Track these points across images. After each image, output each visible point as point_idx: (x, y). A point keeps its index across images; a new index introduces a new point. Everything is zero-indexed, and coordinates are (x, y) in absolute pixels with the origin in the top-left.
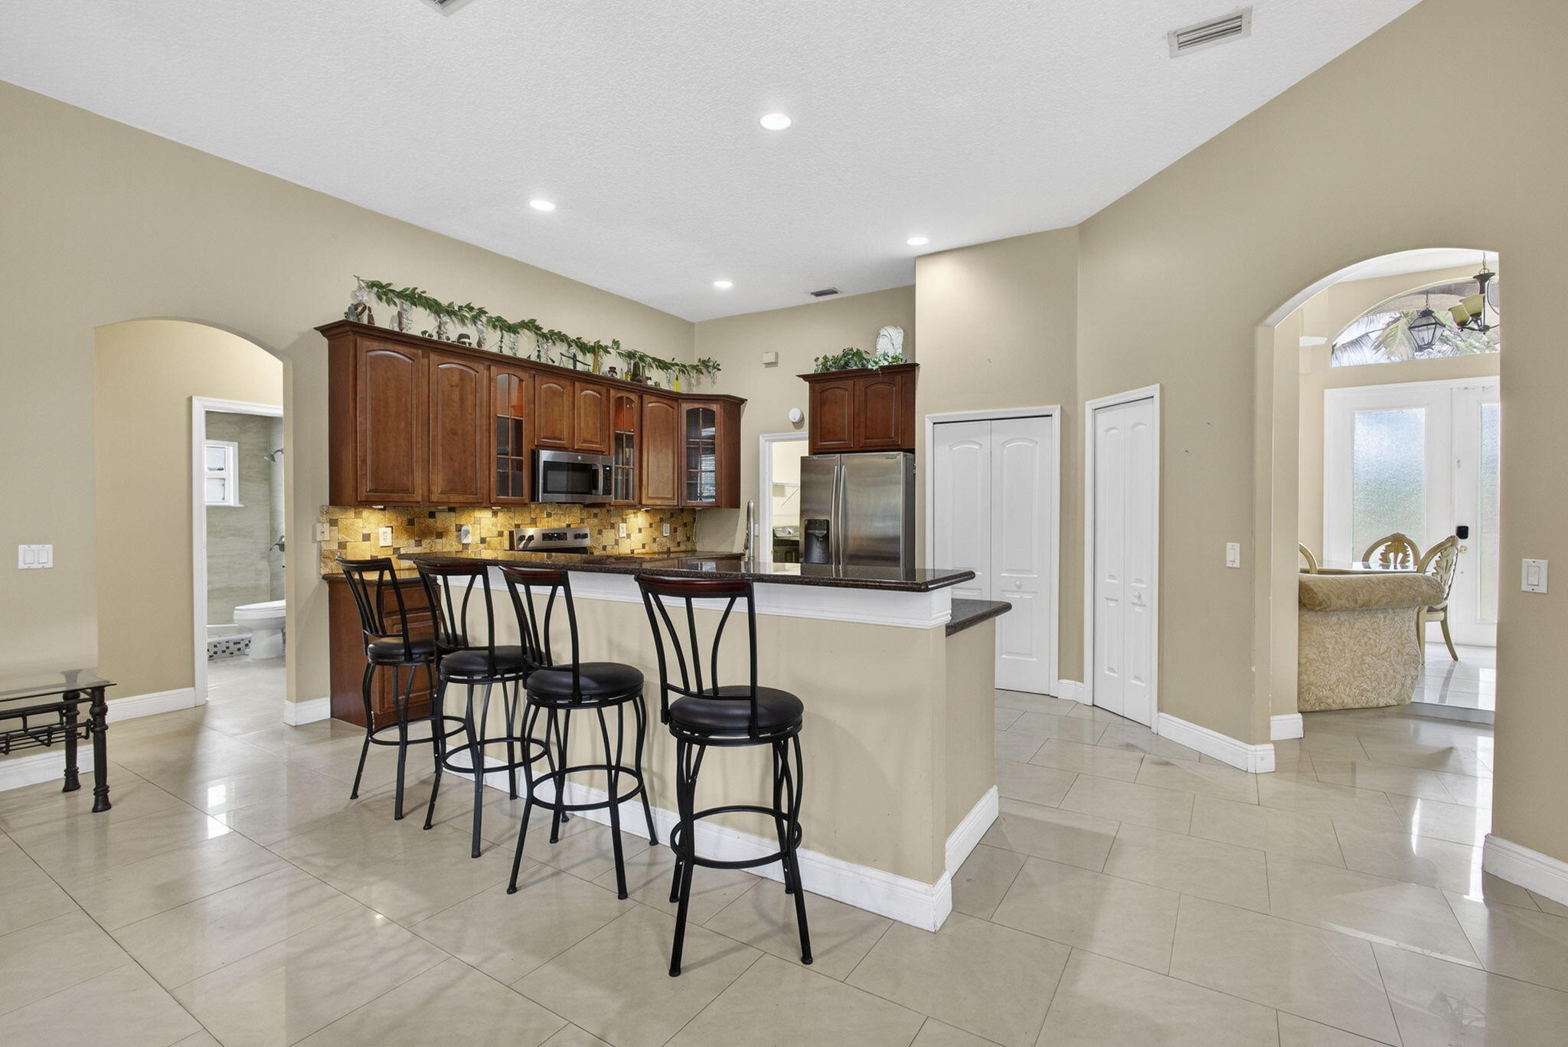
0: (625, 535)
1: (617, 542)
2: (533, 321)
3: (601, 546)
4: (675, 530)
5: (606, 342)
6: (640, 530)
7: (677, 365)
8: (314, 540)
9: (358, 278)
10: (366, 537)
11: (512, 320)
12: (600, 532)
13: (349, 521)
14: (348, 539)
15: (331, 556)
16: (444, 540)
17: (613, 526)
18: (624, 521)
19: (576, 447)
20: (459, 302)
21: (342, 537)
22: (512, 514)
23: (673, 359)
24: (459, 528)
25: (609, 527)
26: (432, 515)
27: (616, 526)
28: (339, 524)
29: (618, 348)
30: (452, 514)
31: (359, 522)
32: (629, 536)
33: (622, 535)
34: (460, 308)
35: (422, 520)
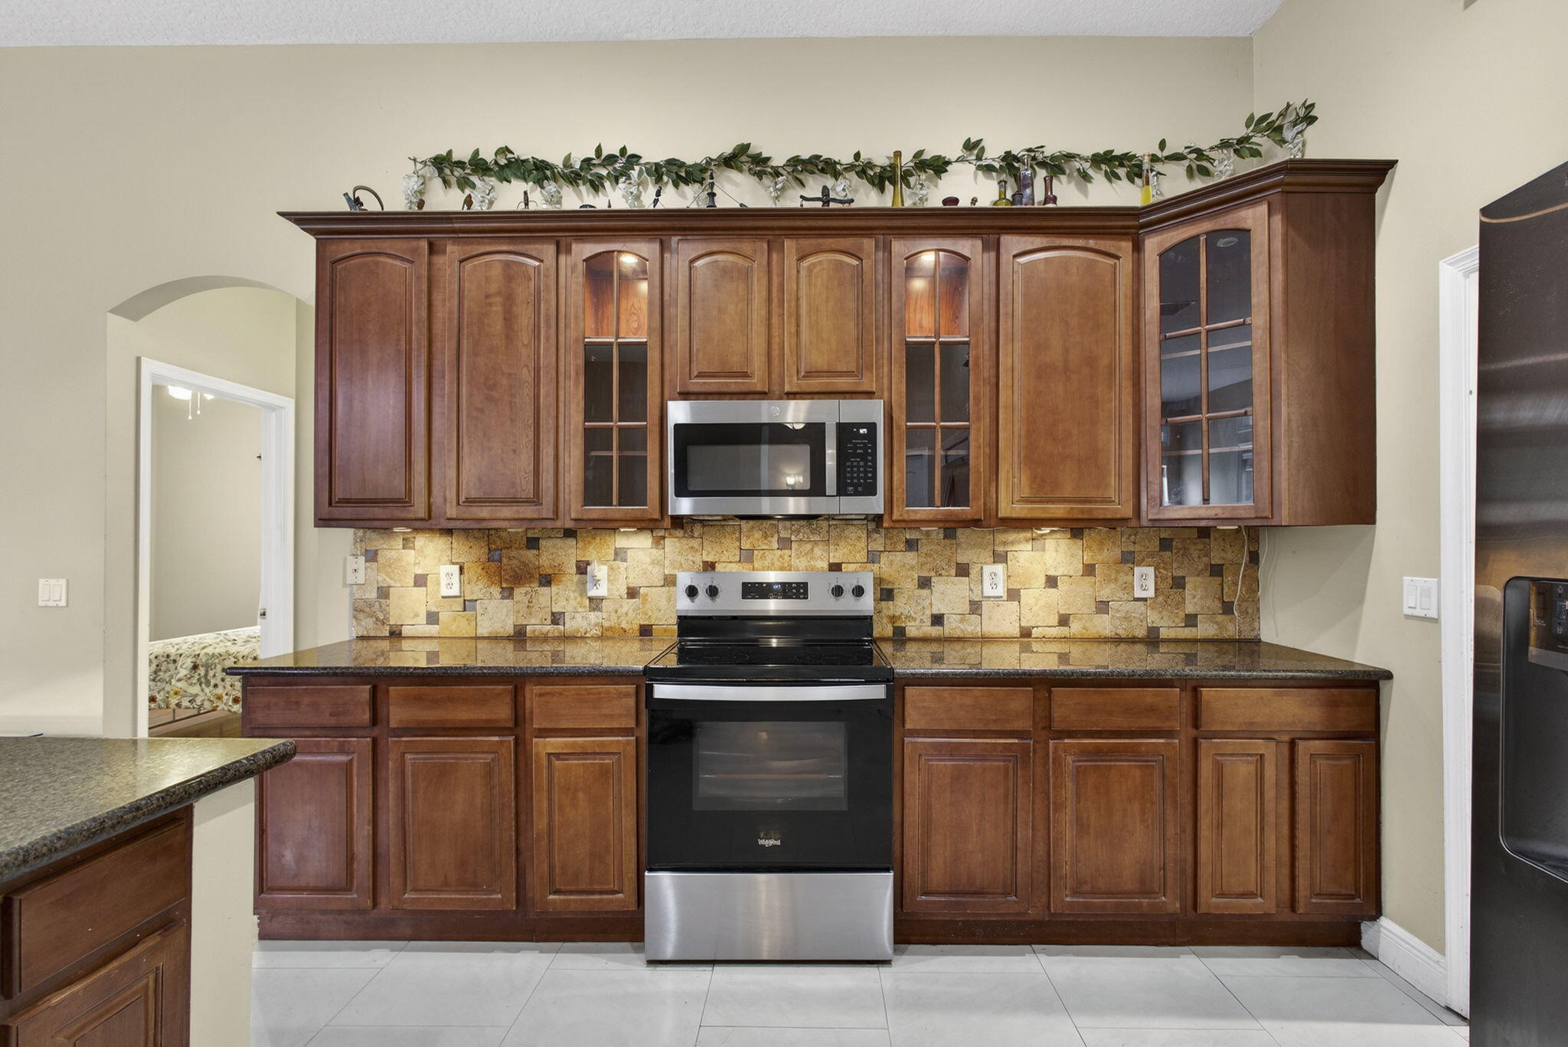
0: (1001, 591)
1: (975, 607)
2: (743, 149)
3: (928, 613)
4: (1179, 583)
5: (952, 150)
6: (1052, 582)
7: (1177, 157)
8: (345, 585)
9: (415, 160)
10: (420, 581)
11: (692, 156)
12: (925, 583)
13: (393, 554)
14: (392, 583)
15: (368, 610)
16: (554, 588)
17: (963, 571)
18: (1000, 558)
19: (787, 389)
20: (582, 151)
21: (383, 579)
22: (695, 543)
23: (1162, 145)
24: (582, 568)
25: (953, 572)
26: (533, 543)
27: (974, 571)
28: (379, 559)
29: (979, 158)
30: (571, 542)
31: (410, 555)
32: (1013, 595)
33: (988, 591)
34: (587, 161)
35: (514, 553)
